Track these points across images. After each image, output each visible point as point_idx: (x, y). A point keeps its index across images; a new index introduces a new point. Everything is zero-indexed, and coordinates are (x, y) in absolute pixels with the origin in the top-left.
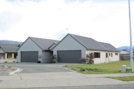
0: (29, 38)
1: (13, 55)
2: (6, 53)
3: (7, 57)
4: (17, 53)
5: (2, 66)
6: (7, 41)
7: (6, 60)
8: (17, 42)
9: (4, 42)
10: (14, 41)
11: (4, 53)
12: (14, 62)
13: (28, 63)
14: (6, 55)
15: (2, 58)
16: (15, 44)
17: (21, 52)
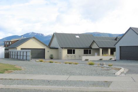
0: (130, 28)
1: (109, 50)
2: (101, 48)
3: (102, 54)
4: (115, 48)
5: (100, 65)
6: (99, 34)
7: (101, 56)
8: (111, 34)
9: (95, 34)
10: (107, 34)
11: (98, 48)
12: (111, 59)
13: (129, 61)
14: (101, 50)
15: (96, 54)
16: (109, 37)
17: (120, 47)
